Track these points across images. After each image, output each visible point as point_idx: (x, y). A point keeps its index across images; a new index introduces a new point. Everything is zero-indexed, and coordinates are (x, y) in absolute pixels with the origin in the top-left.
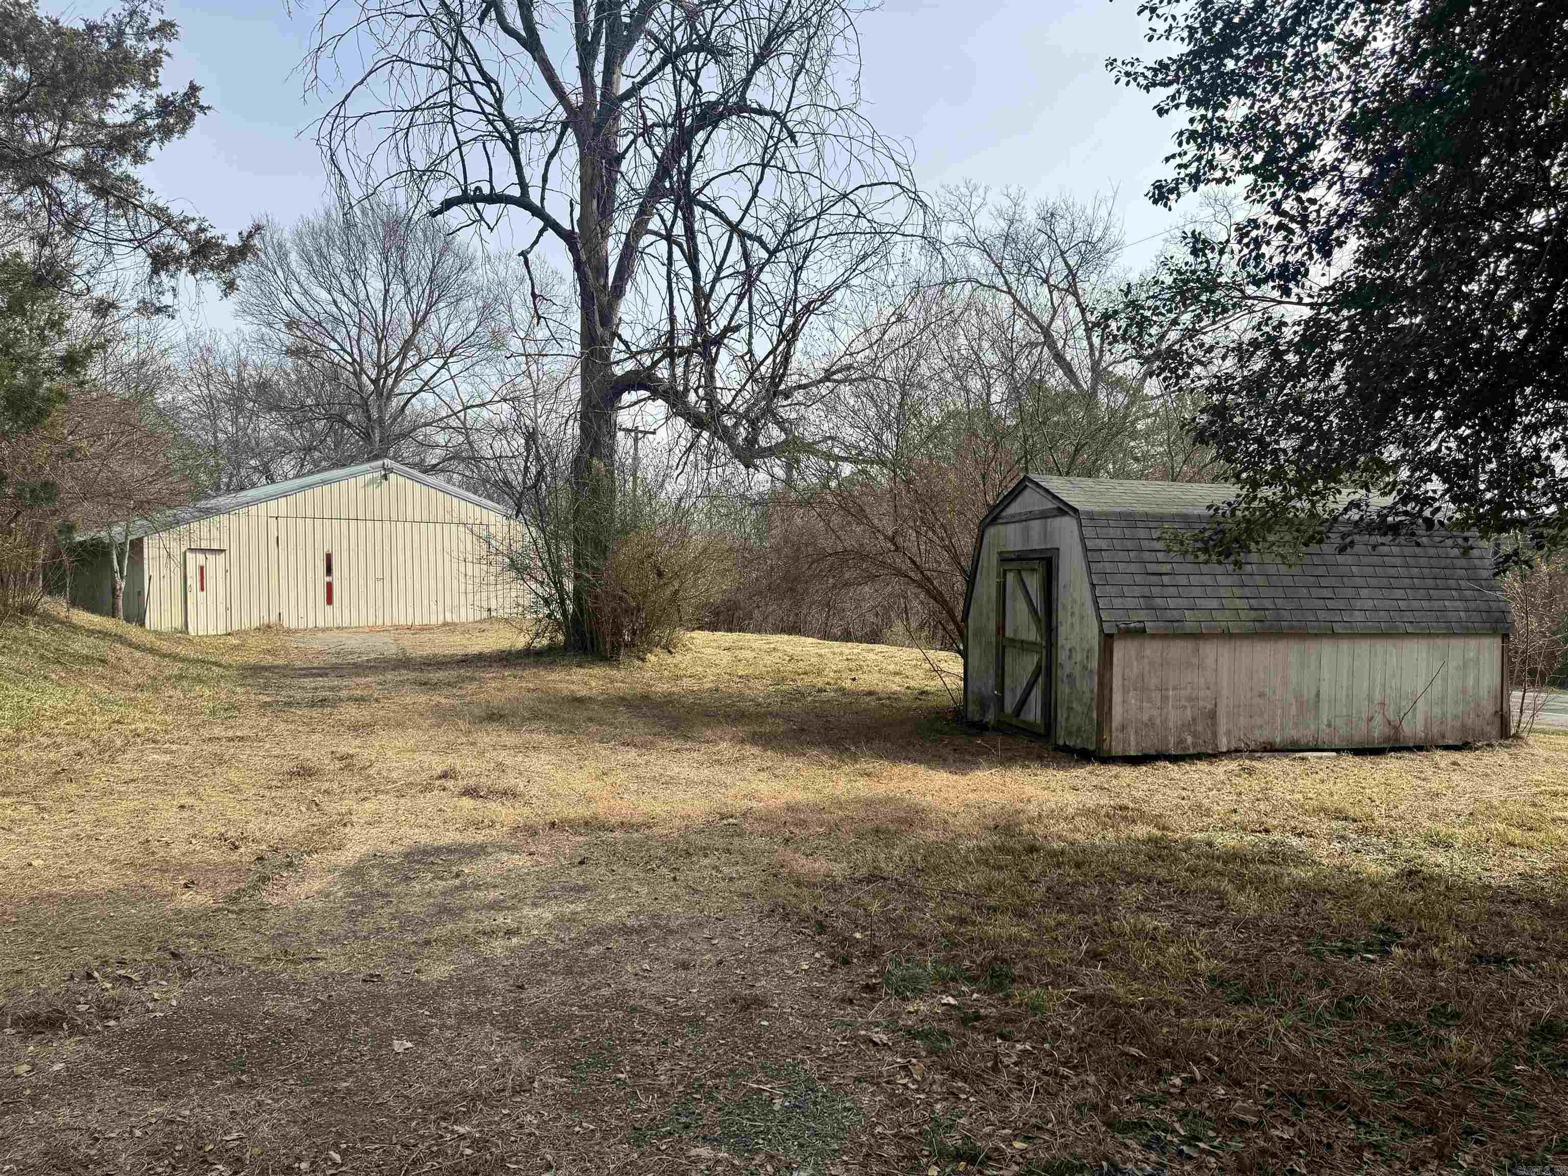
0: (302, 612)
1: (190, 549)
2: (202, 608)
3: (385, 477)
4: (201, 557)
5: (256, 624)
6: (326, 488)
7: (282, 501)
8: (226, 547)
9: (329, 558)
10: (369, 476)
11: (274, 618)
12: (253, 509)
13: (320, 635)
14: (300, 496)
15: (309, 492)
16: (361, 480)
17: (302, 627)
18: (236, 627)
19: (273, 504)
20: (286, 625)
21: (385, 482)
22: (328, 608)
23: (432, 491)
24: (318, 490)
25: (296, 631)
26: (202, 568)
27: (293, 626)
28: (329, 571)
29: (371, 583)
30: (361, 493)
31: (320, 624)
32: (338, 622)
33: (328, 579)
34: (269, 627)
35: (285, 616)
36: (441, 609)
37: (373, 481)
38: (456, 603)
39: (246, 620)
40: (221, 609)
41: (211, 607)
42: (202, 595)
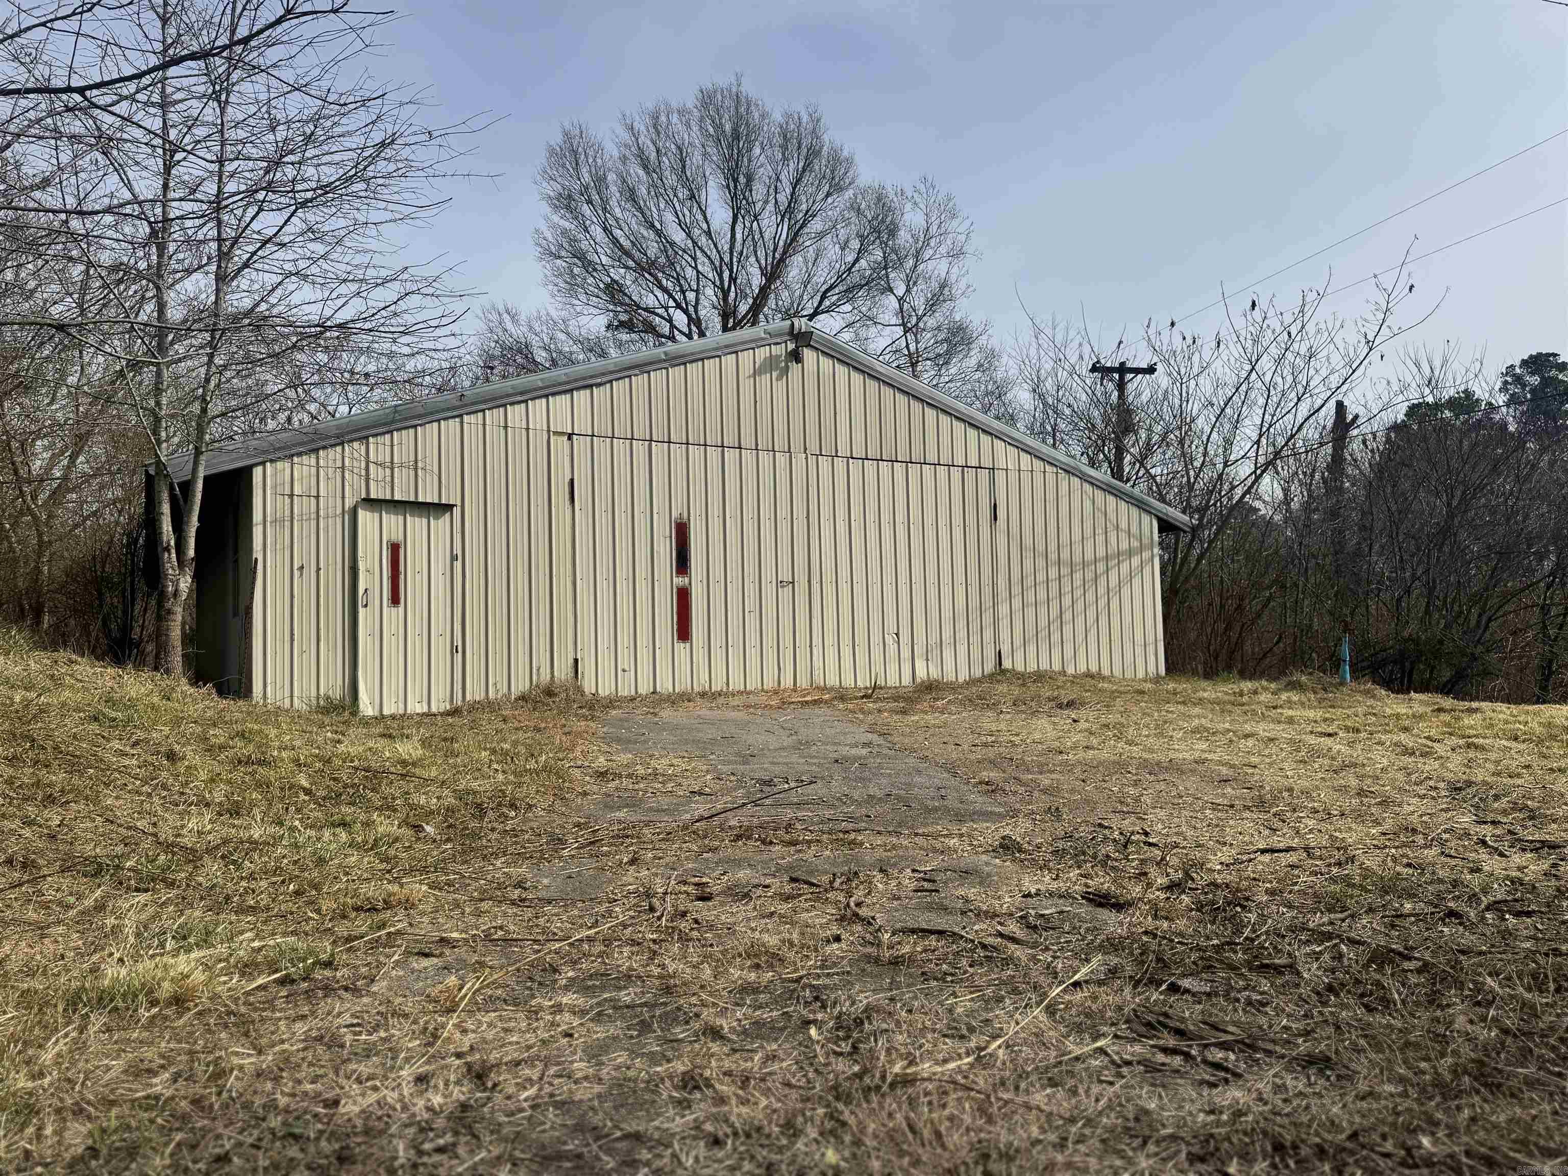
0: (625, 661)
1: (370, 503)
2: (392, 645)
3: (796, 357)
4: (392, 523)
5: (520, 685)
6: (676, 373)
7: (582, 397)
8: (455, 499)
9: (682, 532)
10: (762, 353)
11: (563, 671)
12: (516, 413)
13: (666, 713)
14: (620, 387)
15: (639, 381)
16: (746, 358)
17: (626, 691)
18: (475, 693)
19: (560, 403)
20: (588, 686)
21: (795, 367)
22: (680, 647)
23: (887, 392)
24: (657, 376)
25: (612, 703)
26: (395, 548)
27: (605, 690)
28: (682, 563)
29: (769, 590)
30: (747, 386)
31: (665, 686)
32: (701, 682)
33: (679, 581)
34: (549, 692)
35: (587, 668)
36: (906, 653)
37: (770, 364)
38: (934, 638)
39: (498, 676)
40: (440, 647)
41: (416, 644)
42: (393, 615)
